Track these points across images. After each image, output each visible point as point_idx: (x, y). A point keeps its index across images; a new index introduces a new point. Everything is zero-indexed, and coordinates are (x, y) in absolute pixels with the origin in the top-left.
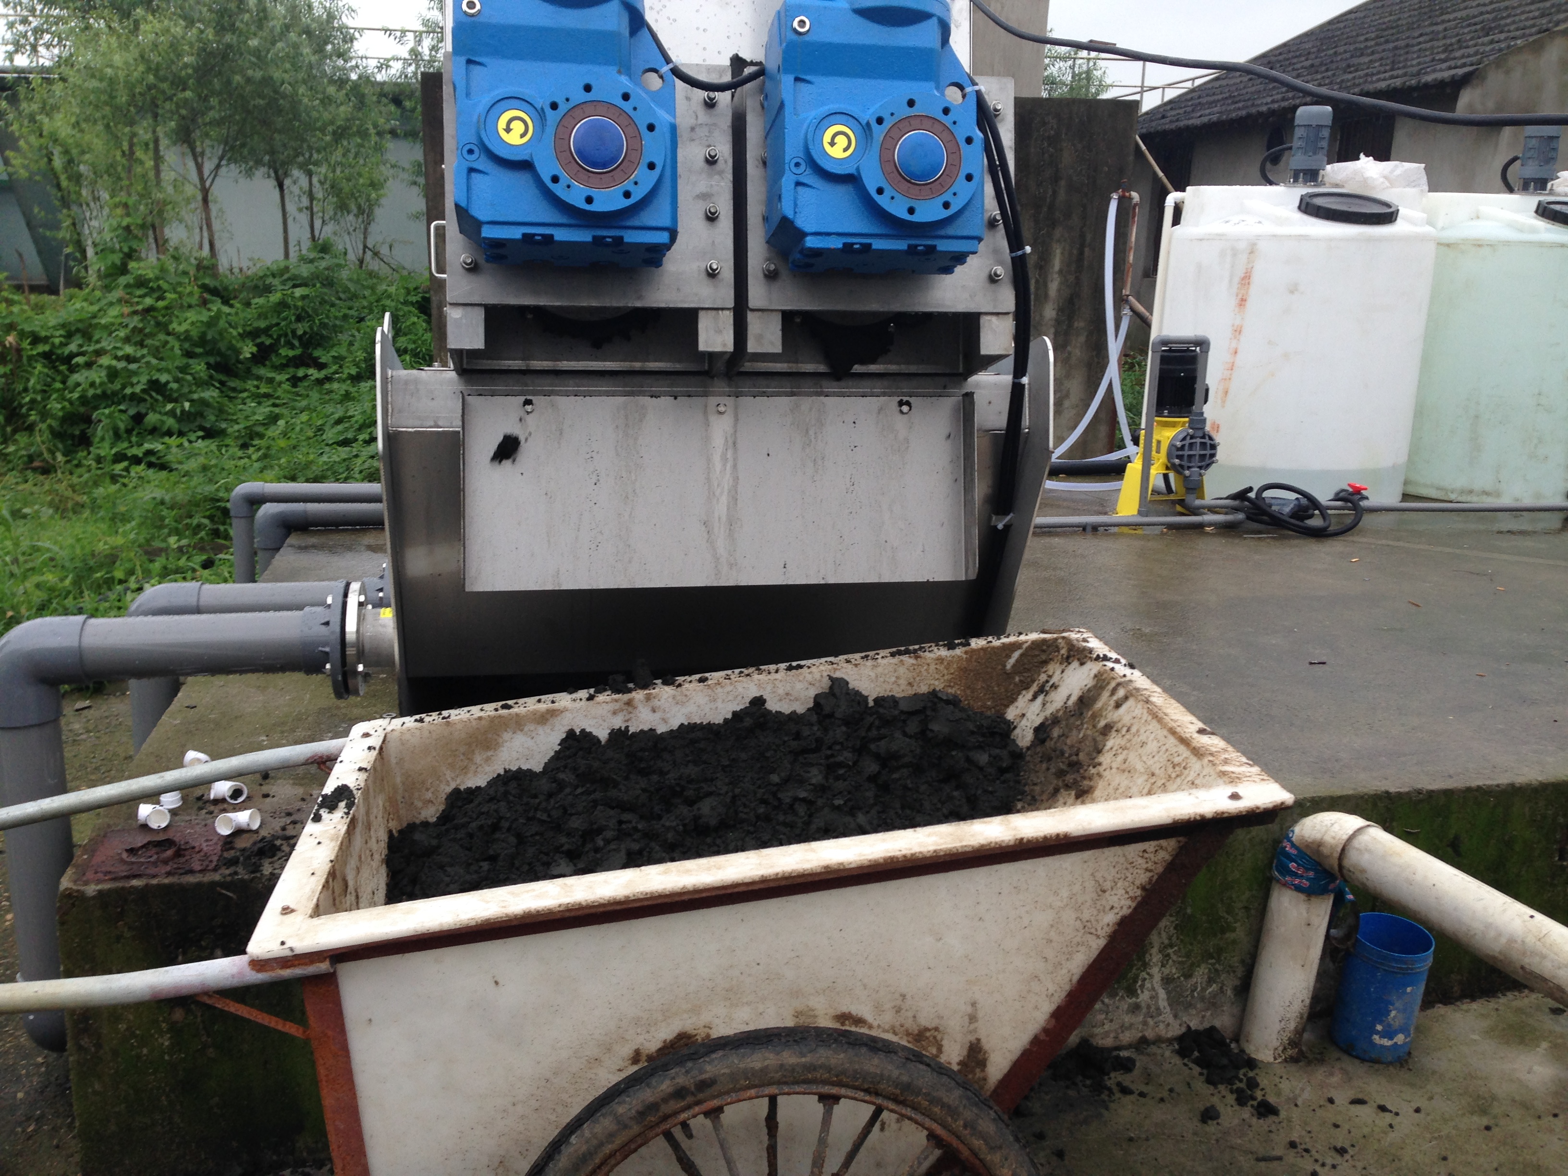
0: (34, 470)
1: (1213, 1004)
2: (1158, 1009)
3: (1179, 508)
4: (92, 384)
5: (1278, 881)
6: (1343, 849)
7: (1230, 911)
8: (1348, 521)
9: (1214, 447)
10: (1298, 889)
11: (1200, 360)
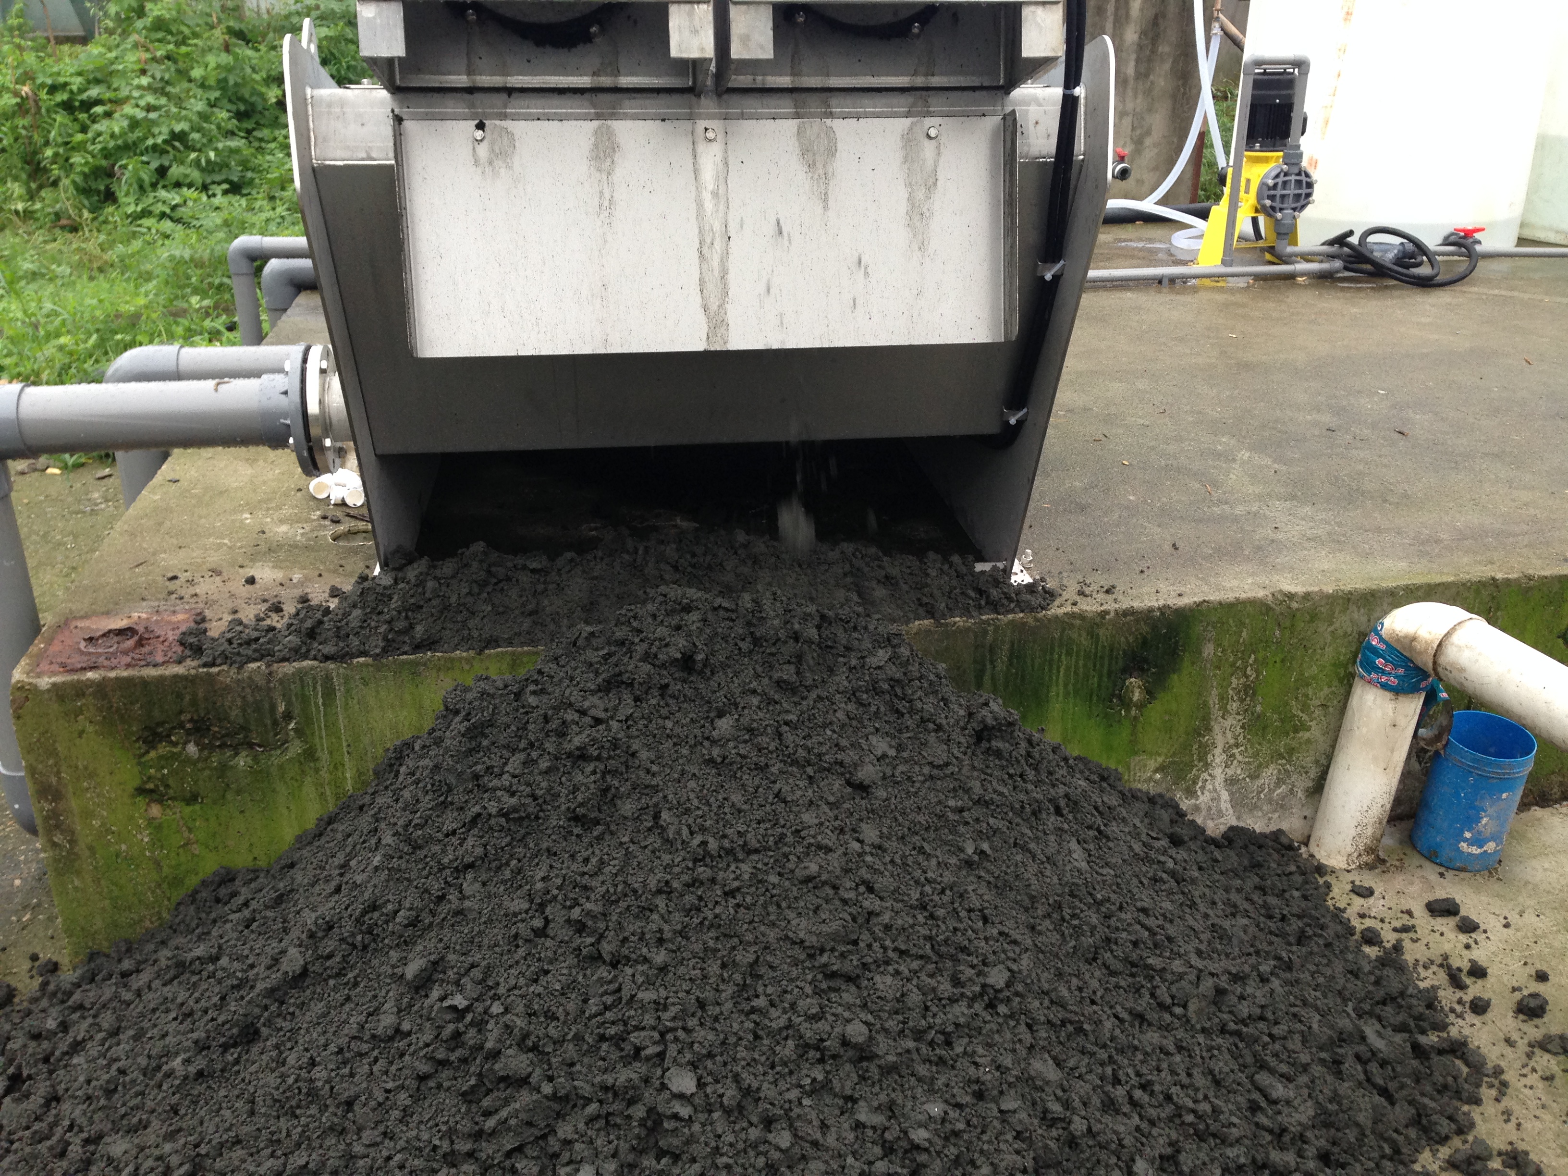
0: (63, 228)
1: (1282, 806)
2: (1220, 811)
3: (1268, 256)
4: (113, 136)
5: (1362, 677)
6: (1440, 645)
7: (1305, 708)
8: (1462, 268)
9: (1310, 185)
10: (1384, 687)
11: (1298, 84)
